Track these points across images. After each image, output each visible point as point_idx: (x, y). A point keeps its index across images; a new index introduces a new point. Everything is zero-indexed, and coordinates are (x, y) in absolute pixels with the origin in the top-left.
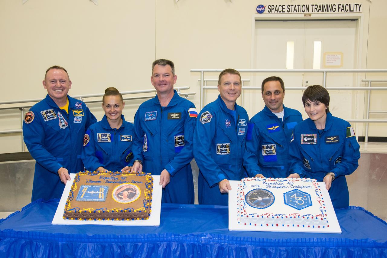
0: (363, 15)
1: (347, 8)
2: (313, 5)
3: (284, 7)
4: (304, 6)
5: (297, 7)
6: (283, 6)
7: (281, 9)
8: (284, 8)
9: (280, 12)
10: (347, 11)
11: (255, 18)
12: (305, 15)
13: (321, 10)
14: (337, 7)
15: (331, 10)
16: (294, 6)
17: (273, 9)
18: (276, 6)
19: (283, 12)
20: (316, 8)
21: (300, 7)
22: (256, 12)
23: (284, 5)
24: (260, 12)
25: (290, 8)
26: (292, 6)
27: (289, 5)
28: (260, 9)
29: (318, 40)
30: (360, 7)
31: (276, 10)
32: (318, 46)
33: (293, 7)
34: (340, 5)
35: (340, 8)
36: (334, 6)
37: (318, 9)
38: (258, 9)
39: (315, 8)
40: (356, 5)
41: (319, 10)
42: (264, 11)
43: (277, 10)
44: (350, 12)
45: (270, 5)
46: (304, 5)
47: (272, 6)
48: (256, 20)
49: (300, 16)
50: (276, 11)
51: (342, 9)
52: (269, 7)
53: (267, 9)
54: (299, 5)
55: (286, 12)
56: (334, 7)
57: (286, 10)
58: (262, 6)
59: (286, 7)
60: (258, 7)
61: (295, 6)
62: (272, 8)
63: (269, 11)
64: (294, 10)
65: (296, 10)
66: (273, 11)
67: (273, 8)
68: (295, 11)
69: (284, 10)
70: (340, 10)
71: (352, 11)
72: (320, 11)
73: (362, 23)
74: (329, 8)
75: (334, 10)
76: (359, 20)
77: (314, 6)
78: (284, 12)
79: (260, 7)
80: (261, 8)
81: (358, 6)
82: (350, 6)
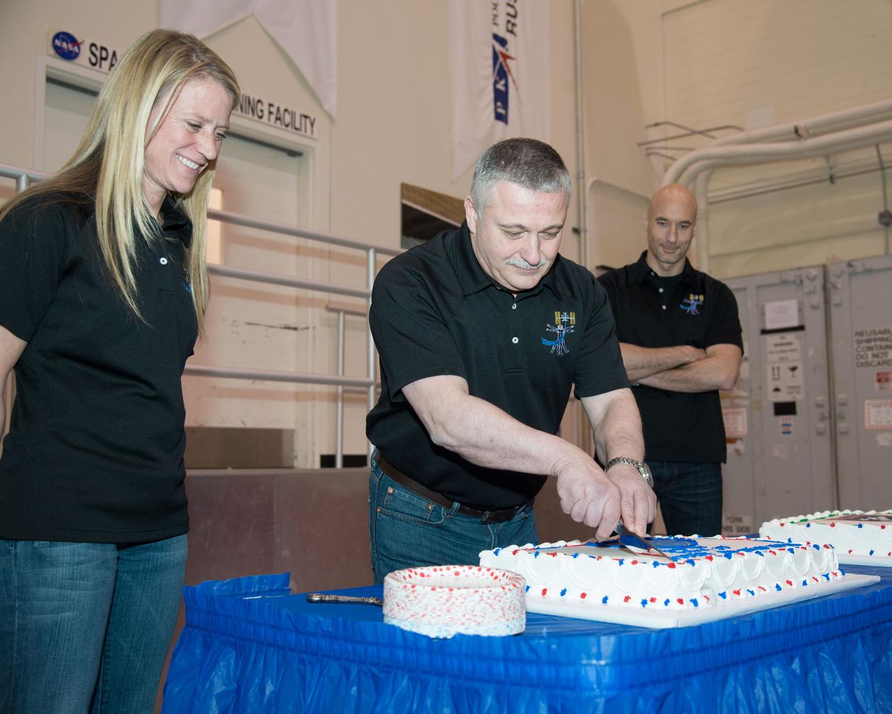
0: (317, 142)
1: (288, 118)
10: (286, 126)
14: (266, 110)
15: (253, 112)
17: (105, 59)
18: (115, 54)
22: (52, 51)
28: (65, 46)
30: (312, 125)
34: (273, 106)
36: (260, 104)
38: (58, 43)
40: (305, 117)
42: (77, 54)
44: (293, 130)
45: (94, 45)
47: (103, 48)
48: (48, 78)
51: (277, 118)
52: (94, 49)
53: (85, 53)
56: (259, 106)
58: (69, 38)
60: (57, 36)
62: (101, 55)
63: (94, 60)
66: (105, 64)
67: (104, 56)
70: (273, 117)
71: (296, 129)
74: (249, 105)
75: (260, 114)
76: (311, 157)
79: (63, 40)
80: (67, 43)
81: (308, 120)
82: (293, 115)
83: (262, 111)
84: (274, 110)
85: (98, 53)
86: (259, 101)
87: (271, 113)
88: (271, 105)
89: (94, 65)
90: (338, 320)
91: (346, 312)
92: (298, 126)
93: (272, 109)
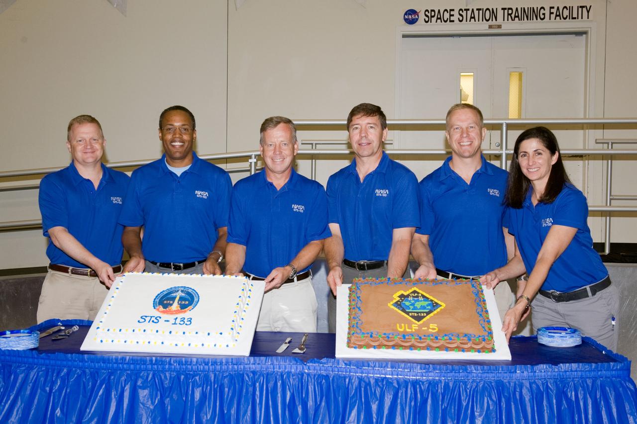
1: (566, 13)
2: (504, 9)
3: (452, 13)
4: (488, 11)
5: (476, 12)
6: (451, 10)
7: (447, 16)
8: (453, 15)
9: (446, 22)
10: (565, 19)
11: (403, 32)
12: (490, 27)
13: (518, 17)
14: (547, 12)
15: (536, 17)
16: (470, 10)
17: (434, 16)
18: (439, 11)
19: (451, 21)
20: (510, 15)
21: (481, 11)
22: (404, 22)
23: (453, 10)
24: (411, 22)
25: (464, 14)
26: (467, 10)
27: (461, 10)
28: (411, 17)
30: (588, 12)
31: (438, 18)
33: (469, 13)
34: (553, 8)
35: (553, 13)
36: (542, 10)
37: (513, 16)
38: (406, 17)
40: (582, 7)
41: (515, 17)
42: (417, 20)
43: (440, 18)
44: (571, 20)
45: (427, 10)
46: (488, 9)
47: (432, 11)
48: (404, 36)
49: (482, 27)
50: (439, 21)
51: (557, 16)
52: (427, 13)
53: (422, 17)
54: (479, 10)
55: (457, 21)
57: (456, 17)
58: (412, 12)
59: (456, 13)
60: (406, 14)
61: (473, 9)
62: (431, 15)
63: (427, 19)
64: (471, 18)
65: (474, 18)
66: (434, 19)
67: (433, 14)
68: (473, 20)
69: (452, 18)
70: (553, 16)
71: (575, 18)
72: (517, 19)
74: (533, 14)
75: (542, 17)
76: (589, 33)
77: (506, 11)
78: (453, 21)
79: (409, 14)
80: (411, 15)
81: (584, 9)
82: (571, 9)
83: (544, 14)
84: (554, 11)
85: (429, 15)
86: (543, 8)
87: (551, 13)
89: (427, 22)
92: (575, 15)
93: (552, 10)
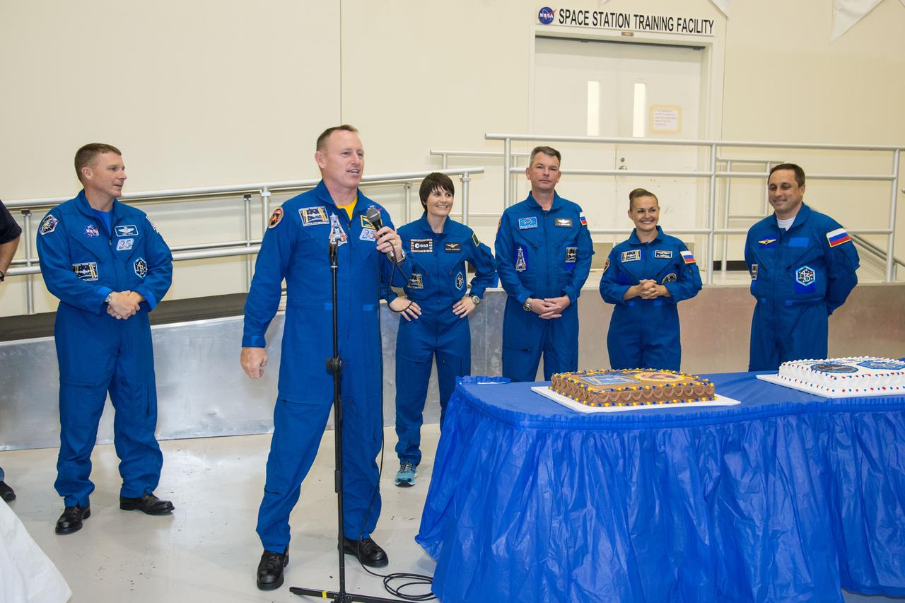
0: (715, 39)
1: (692, 26)
2: (636, 16)
3: (587, 15)
4: (621, 17)
5: (610, 16)
6: (586, 12)
7: (581, 18)
8: (587, 18)
9: (580, 24)
10: (691, 32)
11: (536, 31)
12: (623, 34)
13: (649, 25)
14: (675, 23)
15: (666, 27)
16: (605, 14)
17: (568, 17)
18: (574, 12)
19: (585, 24)
20: (642, 22)
21: (614, 16)
22: (538, 21)
23: (588, 12)
24: (546, 21)
25: (598, 17)
26: (601, 13)
27: (595, 12)
28: (546, 16)
29: (640, 81)
30: (711, 26)
31: (573, 20)
32: (640, 91)
33: (604, 16)
34: (680, 19)
35: (680, 25)
36: (671, 20)
37: (644, 23)
38: (541, 15)
39: (640, 22)
40: (706, 21)
41: (647, 25)
42: (552, 19)
43: (575, 20)
44: (696, 33)
45: (562, 10)
46: (621, 14)
47: (567, 11)
48: (537, 37)
49: (615, 34)
50: (574, 22)
51: (684, 28)
52: (562, 12)
53: (557, 17)
54: (612, 14)
55: (591, 25)
56: (671, 22)
57: (590, 20)
58: (548, 10)
59: (590, 15)
60: (541, 12)
61: (607, 14)
62: (566, 15)
64: (605, 22)
65: (608, 22)
66: (569, 20)
67: (568, 15)
68: (606, 24)
69: (587, 21)
70: (681, 27)
71: (699, 32)
72: (648, 27)
73: (715, 54)
74: (662, 23)
75: (671, 28)
76: (710, 49)
77: (638, 18)
78: (587, 24)
79: (545, 12)
80: (547, 13)
81: (708, 23)
82: (696, 22)
83: (672, 25)
84: (681, 22)
85: (564, 15)
86: (671, 18)
88: (679, 19)
89: (562, 23)
90: (727, 166)
91: (732, 161)
92: (699, 29)
93: (680, 22)
